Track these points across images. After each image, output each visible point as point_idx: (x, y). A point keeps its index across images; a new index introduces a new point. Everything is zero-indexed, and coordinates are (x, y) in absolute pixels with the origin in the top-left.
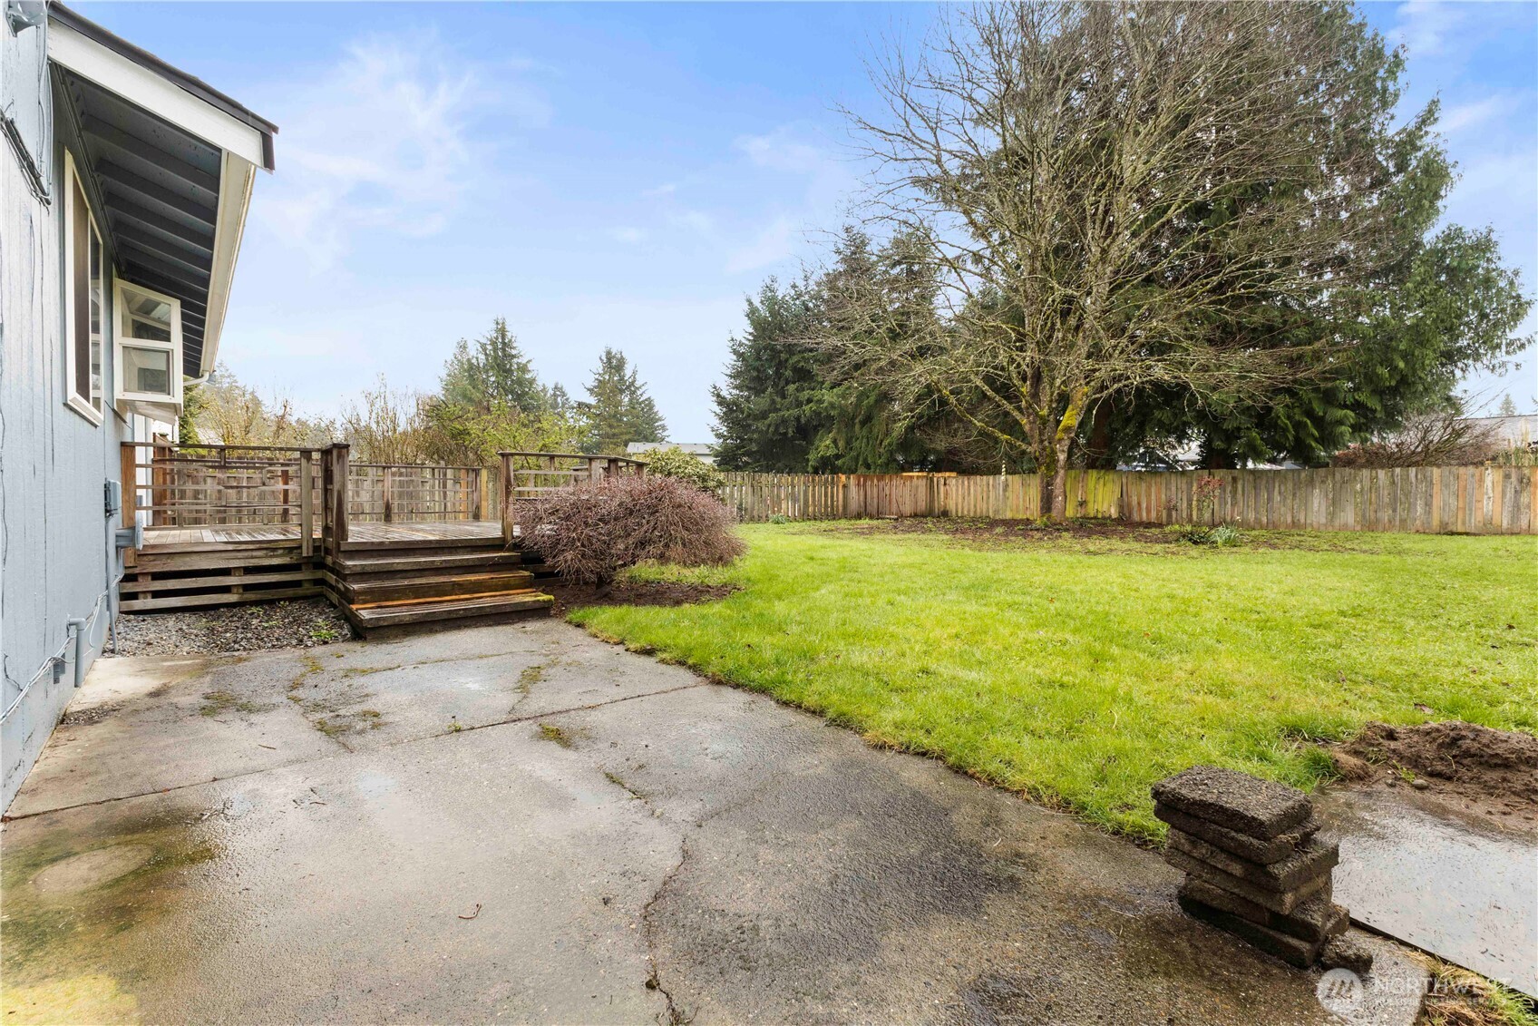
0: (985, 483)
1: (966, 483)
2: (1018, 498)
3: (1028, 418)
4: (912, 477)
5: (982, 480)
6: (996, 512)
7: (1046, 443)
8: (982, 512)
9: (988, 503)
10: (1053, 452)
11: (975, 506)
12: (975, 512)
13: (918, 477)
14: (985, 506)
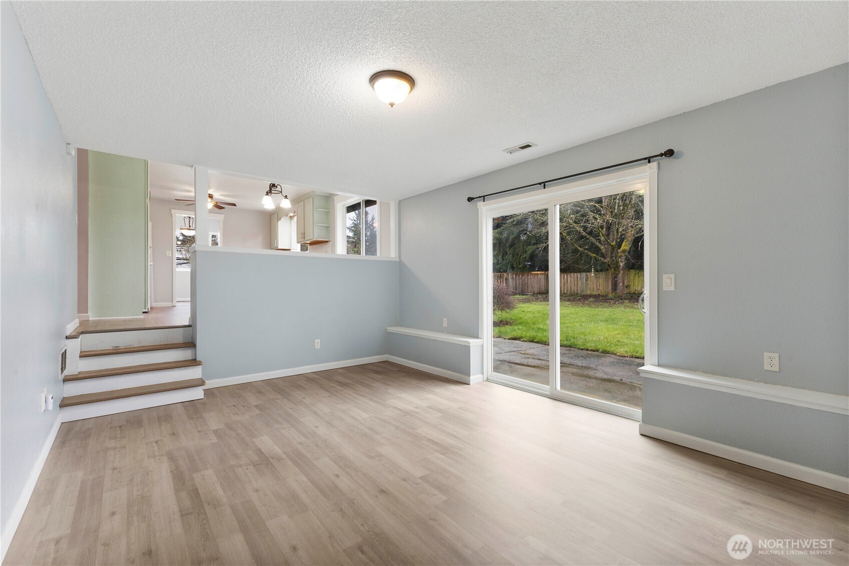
0: (575, 276)
1: (566, 276)
2: (593, 284)
3: (605, 246)
4: (538, 274)
5: (574, 275)
6: (582, 291)
7: (614, 258)
8: (574, 291)
9: (577, 287)
10: (617, 262)
11: (571, 288)
12: (571, 291)
13: (541, 274)
14: (576, 288)
